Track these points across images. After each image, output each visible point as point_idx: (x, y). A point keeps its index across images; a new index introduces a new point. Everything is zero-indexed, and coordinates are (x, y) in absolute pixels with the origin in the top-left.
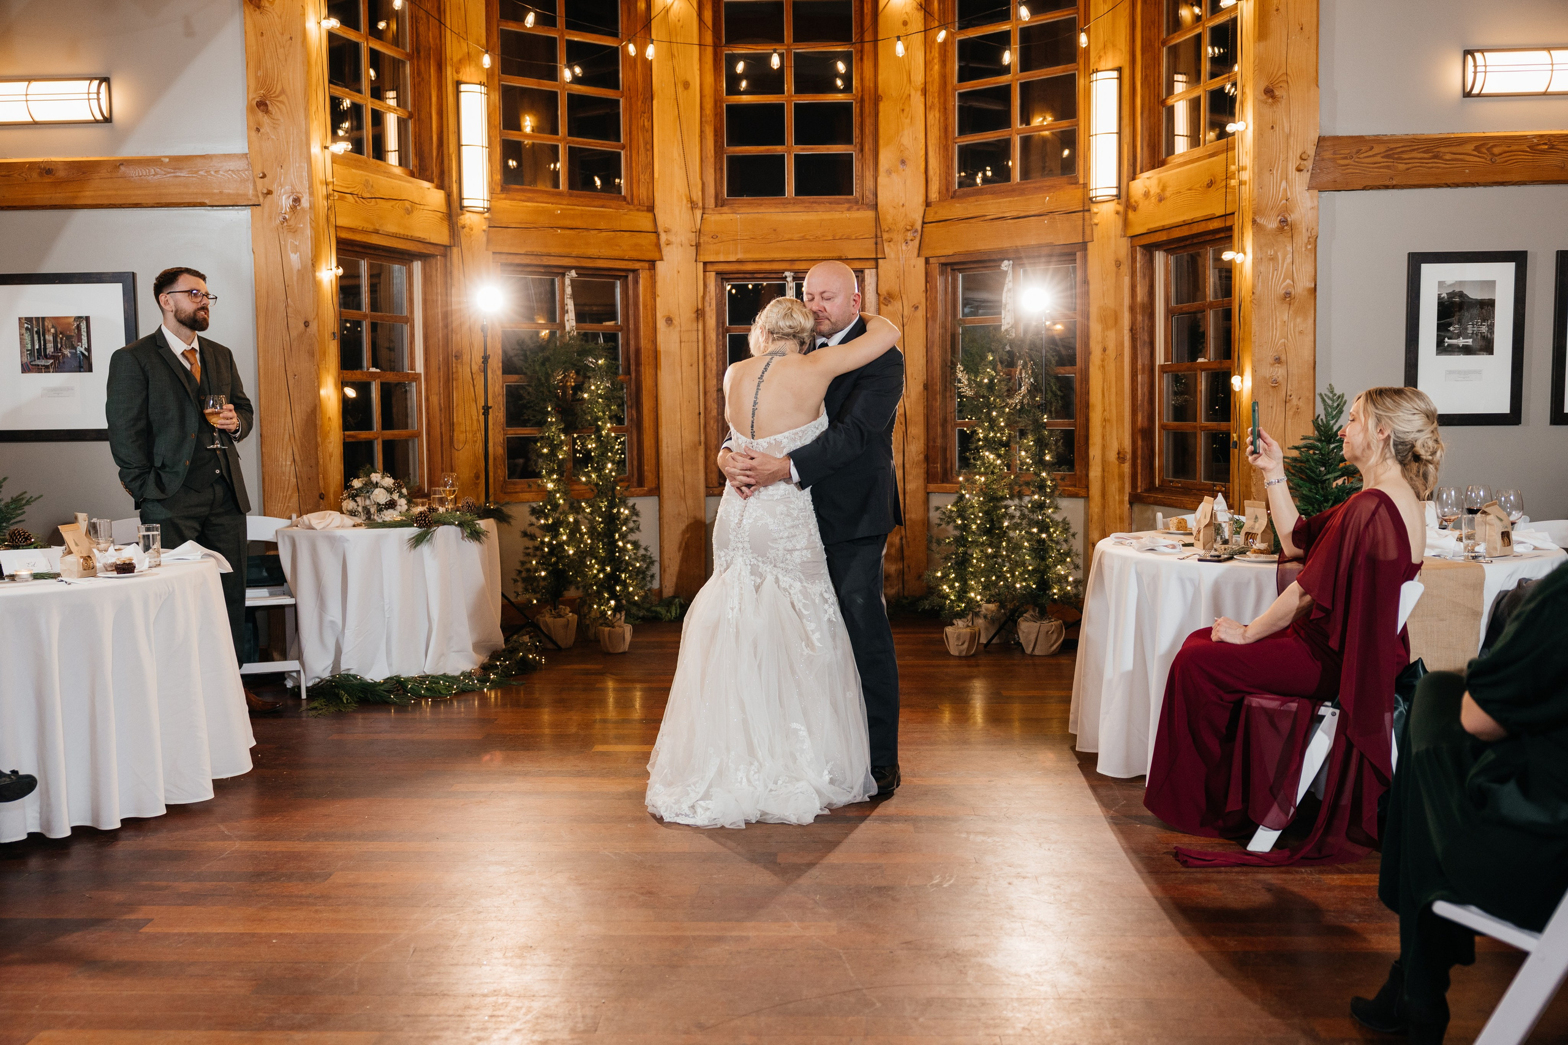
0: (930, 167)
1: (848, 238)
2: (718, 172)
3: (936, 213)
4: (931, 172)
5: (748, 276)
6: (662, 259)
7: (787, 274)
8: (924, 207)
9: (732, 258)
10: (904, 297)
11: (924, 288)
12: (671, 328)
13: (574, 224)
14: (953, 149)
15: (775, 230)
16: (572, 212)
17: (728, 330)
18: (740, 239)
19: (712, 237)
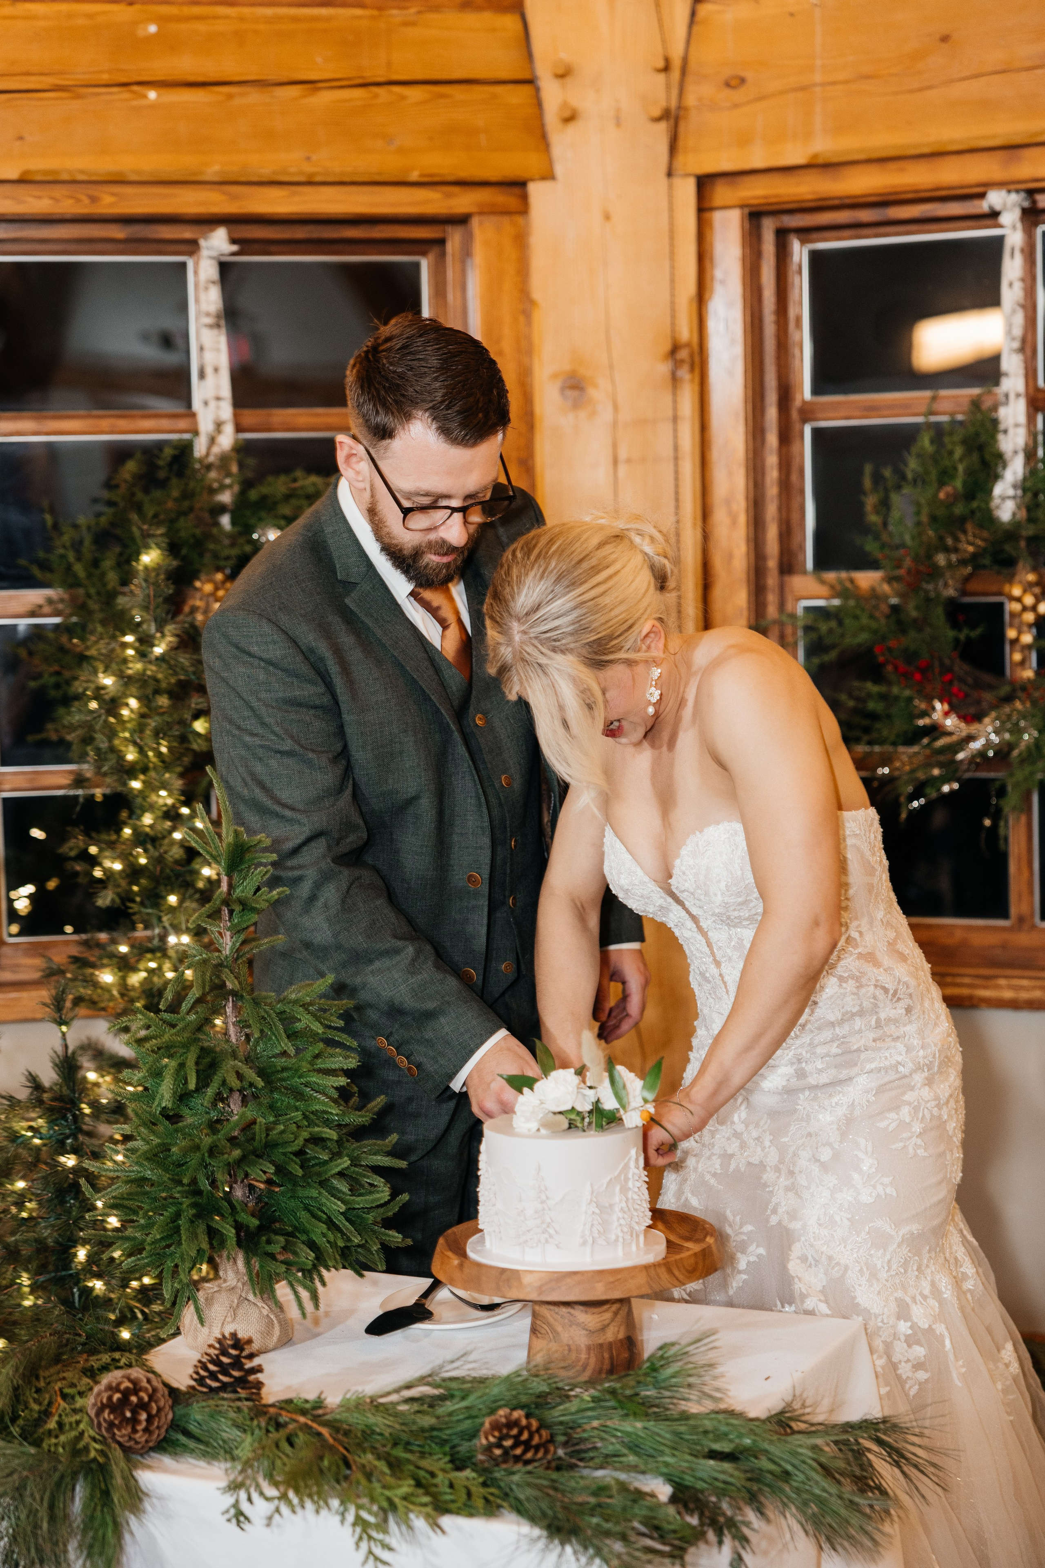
5: (865, 215)
6: (549, 176)
7: (995, 199)
9: (795, 155)
12: (583, 414)
13: (209, 68)
15: (945, 39)
16: (201, 27)
17: (807, 415)
18: (823, 84)
19: (728, 85)
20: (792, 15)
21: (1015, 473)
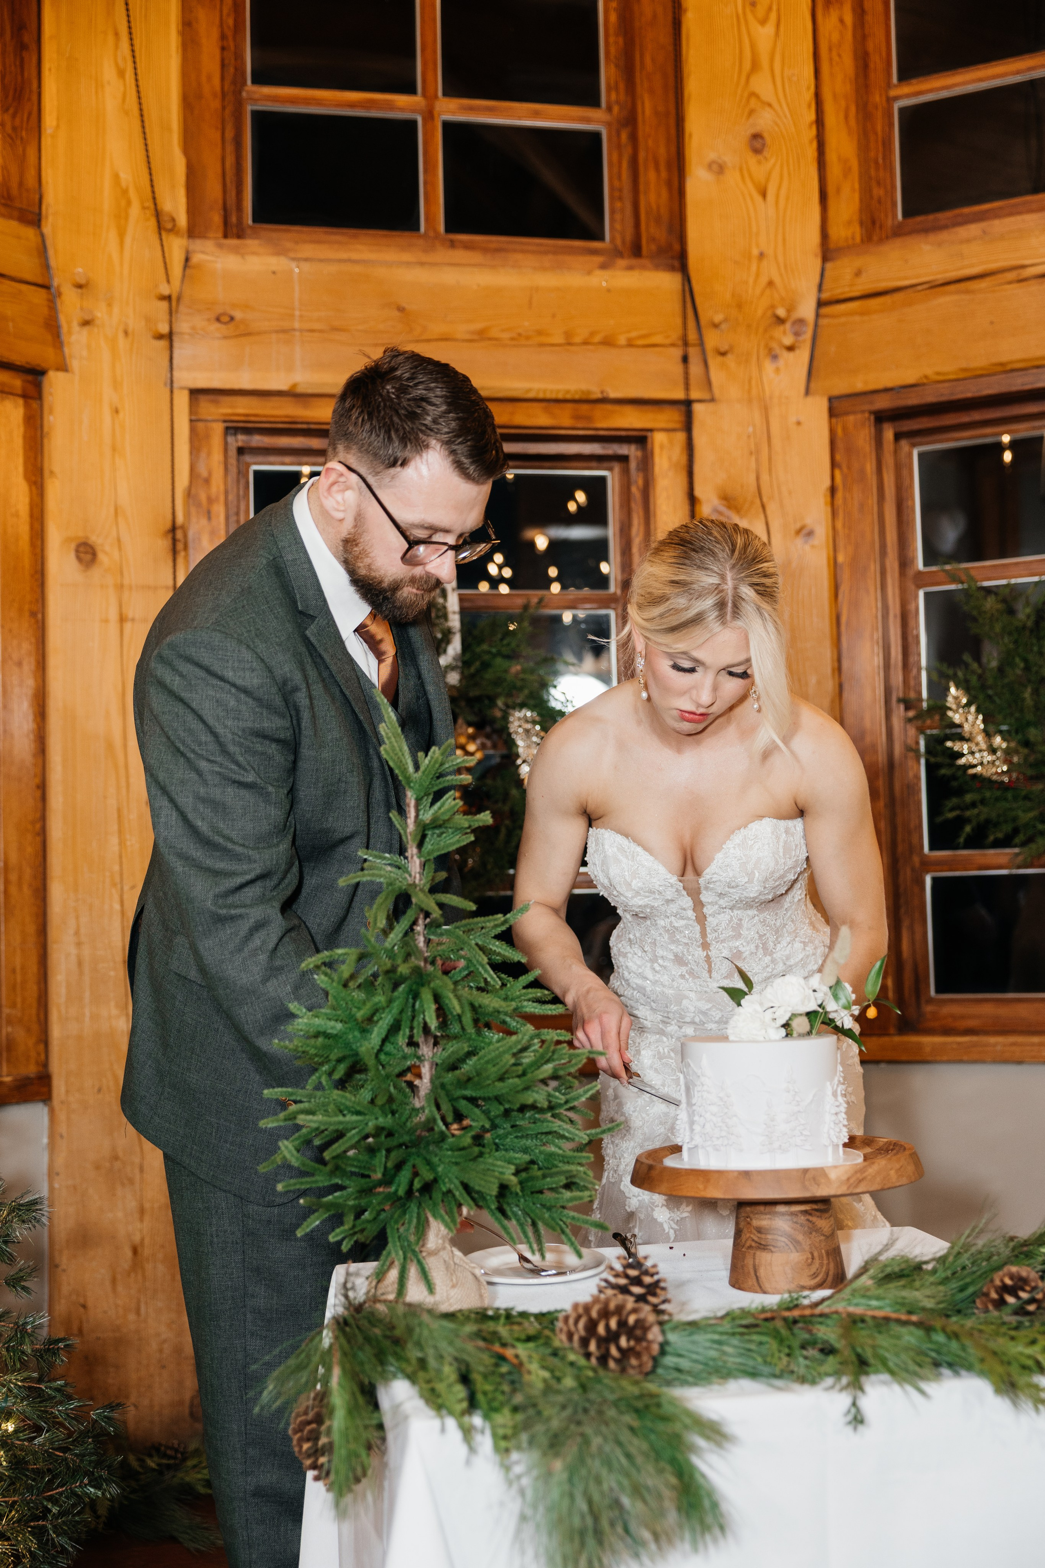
0: (832, 157)
1: (608, 342)
2: (230, 148)
3: (858, 273)
4: (834, 171)
6: (65, 368)
8: (818, 262)
9: (278, 382)
10: (771, 508)
11: (827, 483)
12: (93, 574)
14: (890, 116)
18: (301, 331)
19: (218, 319)
20: (274, 273)
21: (455, 649)
